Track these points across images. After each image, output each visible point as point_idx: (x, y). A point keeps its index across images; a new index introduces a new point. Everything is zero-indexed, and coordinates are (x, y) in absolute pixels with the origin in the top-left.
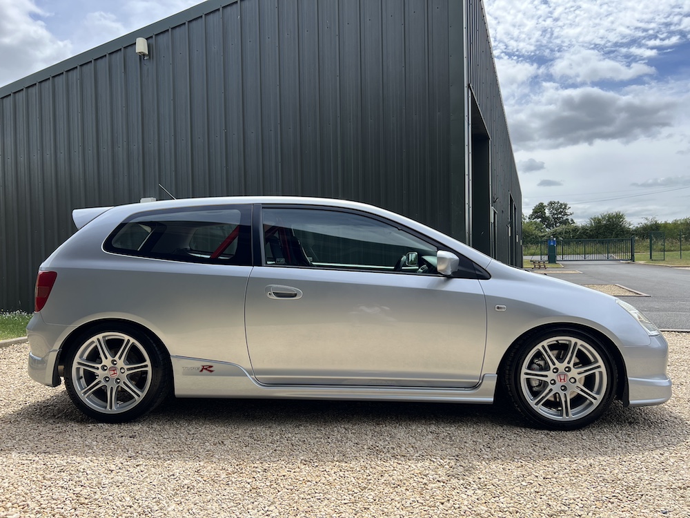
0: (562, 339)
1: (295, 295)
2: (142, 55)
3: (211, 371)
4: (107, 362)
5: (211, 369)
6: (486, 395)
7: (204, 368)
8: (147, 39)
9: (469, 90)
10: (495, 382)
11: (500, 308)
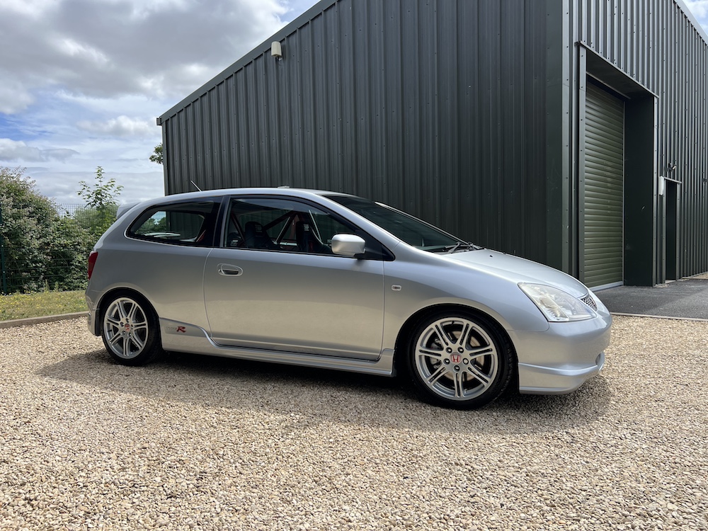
0: (458, 320)
1: (236, 273)
2: (277, 57)
3: (184, 332)
4: (123, 320)
5: (184, 330)
6: (385, 367)
7: (179, 329)
8: (281, 42)
9: (581, 49)
10: (392, 357)
11: (396, 288)
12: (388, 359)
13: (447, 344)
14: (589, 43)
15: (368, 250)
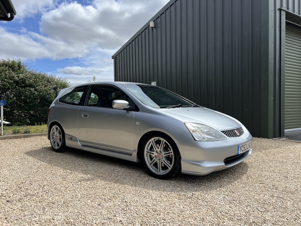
1: (87, 116)
2: (153, 28)
4: (56, 134)
6: (134, 158)
7: (71, 138)
8: (154, 21)
9: (282, 11)
10: (136, 153)
11: (137, 123)
12: (135, 154)
13: (156, 149)
14: (288, 8)
15: (130, 107)
